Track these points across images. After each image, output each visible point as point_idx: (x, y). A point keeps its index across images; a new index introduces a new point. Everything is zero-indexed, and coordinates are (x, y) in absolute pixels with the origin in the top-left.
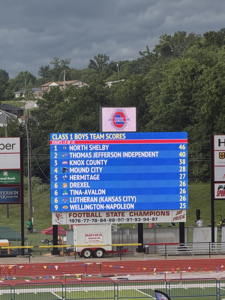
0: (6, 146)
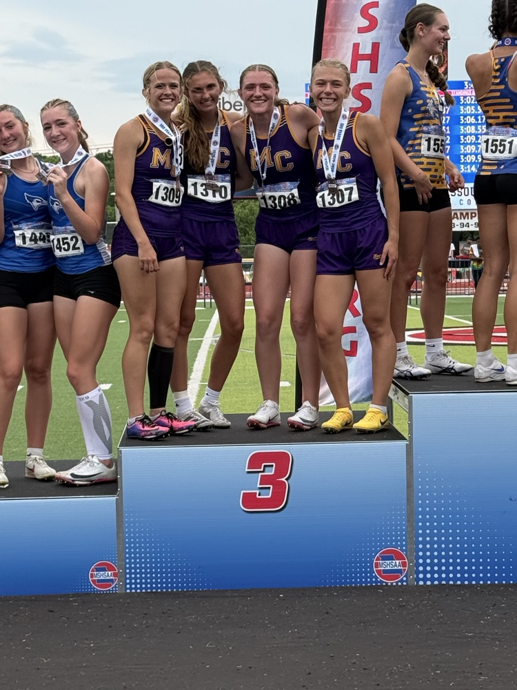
0: (234, 106)
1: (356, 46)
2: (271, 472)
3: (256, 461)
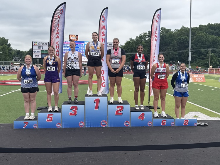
1: (102, 38)
2: (74, 109)
3: (72, 108)
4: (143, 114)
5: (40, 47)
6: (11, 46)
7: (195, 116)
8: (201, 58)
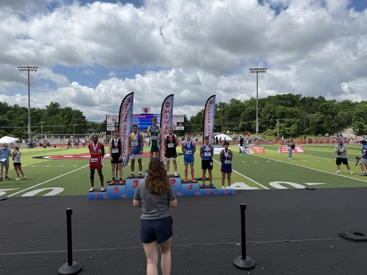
2: (136, 183)
3: (134, 181)
4: (191, 185)
5: (114, 120)
6: (85, 118)
7: (238, 186)
8: (270, 128)
